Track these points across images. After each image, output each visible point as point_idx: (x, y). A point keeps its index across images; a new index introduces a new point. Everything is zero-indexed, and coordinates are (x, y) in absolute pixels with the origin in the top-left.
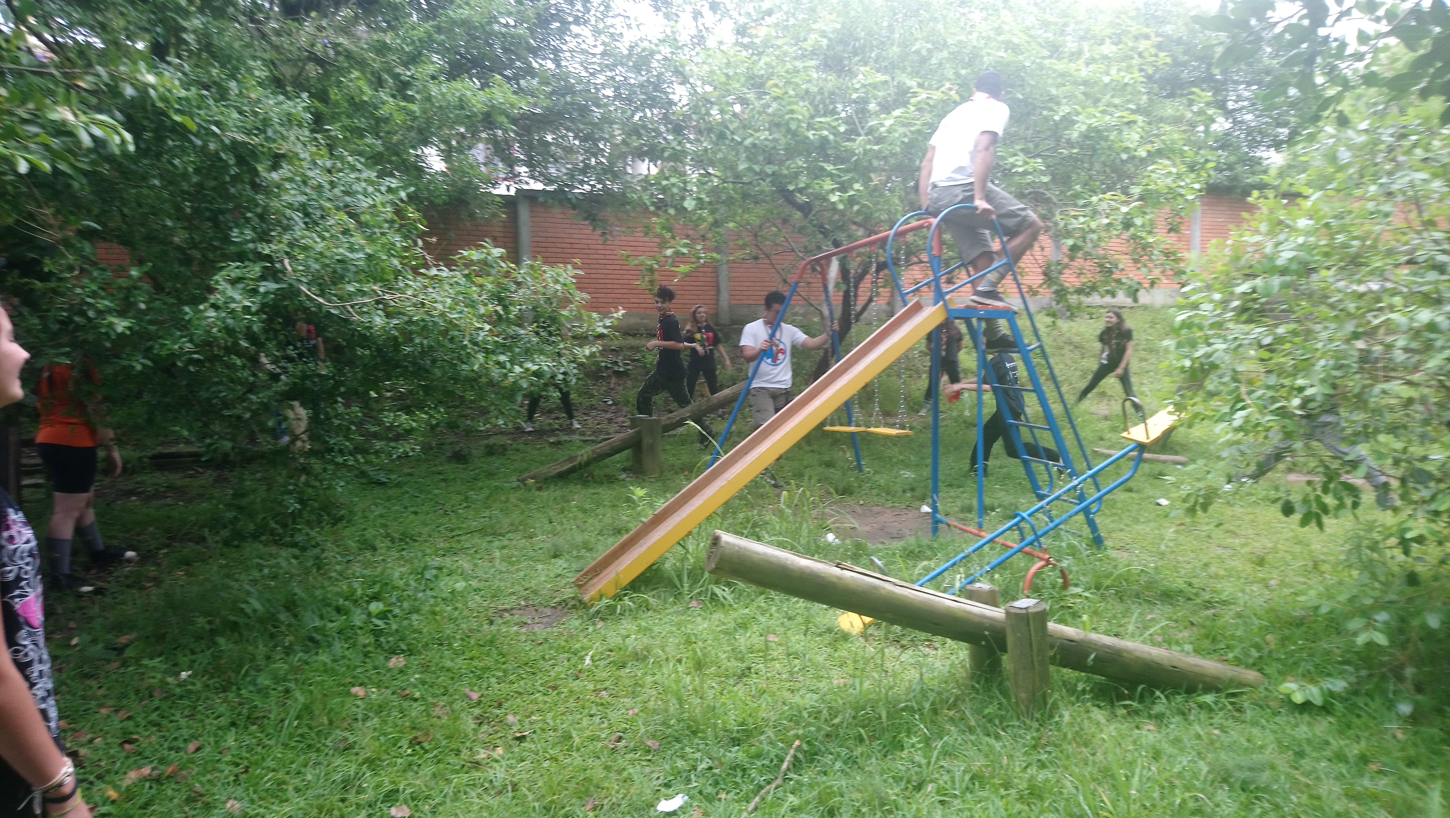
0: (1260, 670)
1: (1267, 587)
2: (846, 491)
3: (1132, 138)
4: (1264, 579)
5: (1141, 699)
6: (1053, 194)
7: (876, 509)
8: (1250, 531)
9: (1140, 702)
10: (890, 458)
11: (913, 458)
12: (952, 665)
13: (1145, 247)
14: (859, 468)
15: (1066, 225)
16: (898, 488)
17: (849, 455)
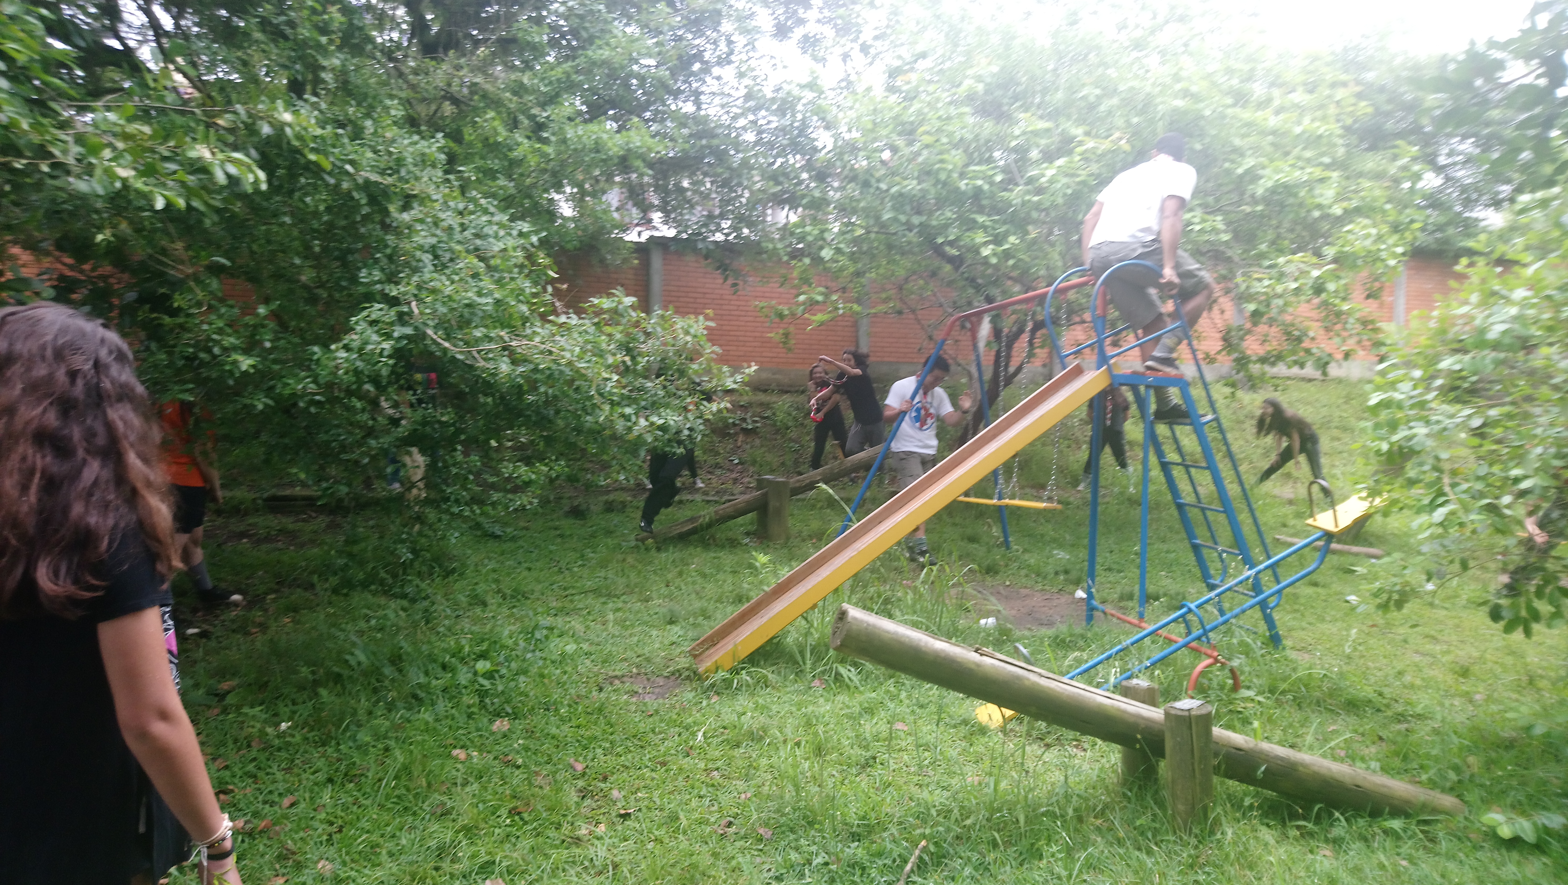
0: (1459, 796)
1: (1471, 701)
2: (991, 570)
3: (1327, 194)
4: (1467, 693)
5: (1318, 821)
6: (1235, 253)
7: (1024, 591)
8: (1454, 637)
9: (1316, 824)
10: (1042, 536)
11: (1068, 537)
12: (1101, 769)
13: (1339, 314)
14: (1006, 544)
15: (1248, 287)
16: (1050, 569)
17: (996, 531)
